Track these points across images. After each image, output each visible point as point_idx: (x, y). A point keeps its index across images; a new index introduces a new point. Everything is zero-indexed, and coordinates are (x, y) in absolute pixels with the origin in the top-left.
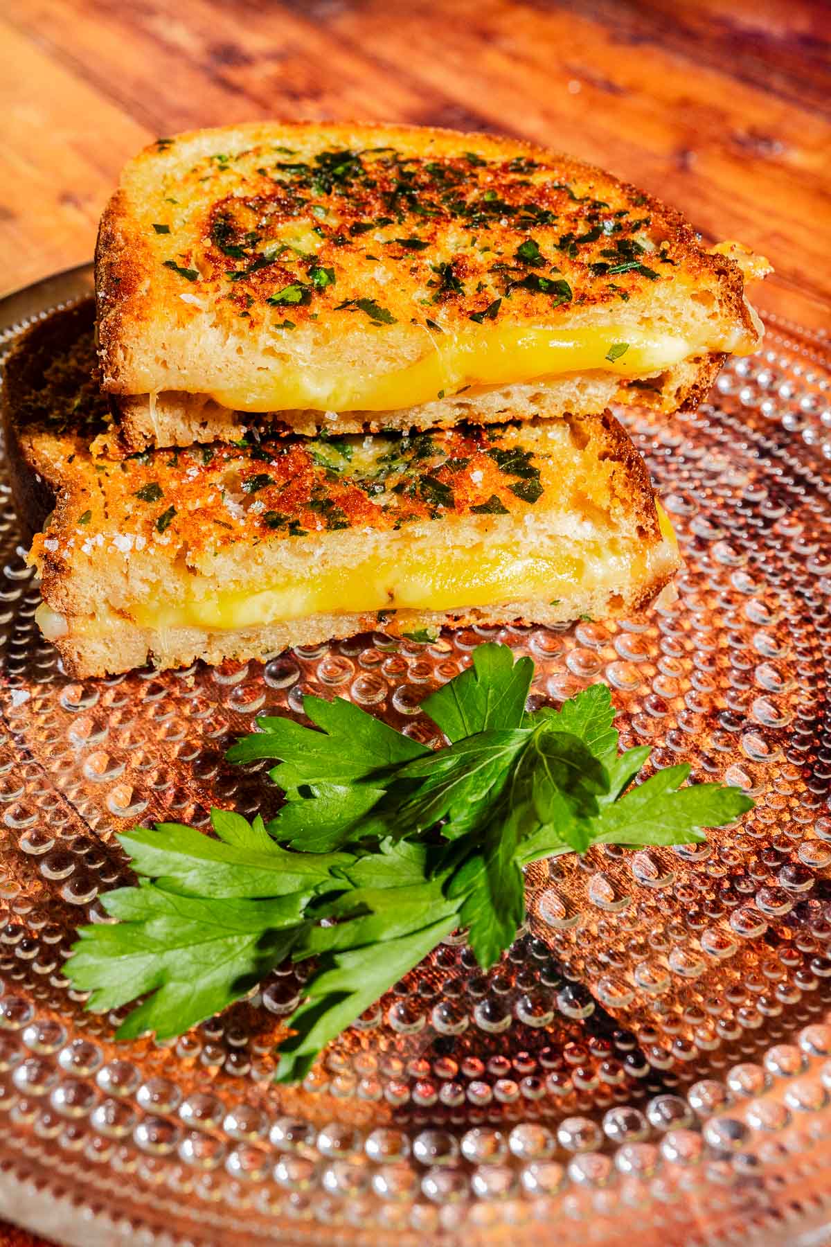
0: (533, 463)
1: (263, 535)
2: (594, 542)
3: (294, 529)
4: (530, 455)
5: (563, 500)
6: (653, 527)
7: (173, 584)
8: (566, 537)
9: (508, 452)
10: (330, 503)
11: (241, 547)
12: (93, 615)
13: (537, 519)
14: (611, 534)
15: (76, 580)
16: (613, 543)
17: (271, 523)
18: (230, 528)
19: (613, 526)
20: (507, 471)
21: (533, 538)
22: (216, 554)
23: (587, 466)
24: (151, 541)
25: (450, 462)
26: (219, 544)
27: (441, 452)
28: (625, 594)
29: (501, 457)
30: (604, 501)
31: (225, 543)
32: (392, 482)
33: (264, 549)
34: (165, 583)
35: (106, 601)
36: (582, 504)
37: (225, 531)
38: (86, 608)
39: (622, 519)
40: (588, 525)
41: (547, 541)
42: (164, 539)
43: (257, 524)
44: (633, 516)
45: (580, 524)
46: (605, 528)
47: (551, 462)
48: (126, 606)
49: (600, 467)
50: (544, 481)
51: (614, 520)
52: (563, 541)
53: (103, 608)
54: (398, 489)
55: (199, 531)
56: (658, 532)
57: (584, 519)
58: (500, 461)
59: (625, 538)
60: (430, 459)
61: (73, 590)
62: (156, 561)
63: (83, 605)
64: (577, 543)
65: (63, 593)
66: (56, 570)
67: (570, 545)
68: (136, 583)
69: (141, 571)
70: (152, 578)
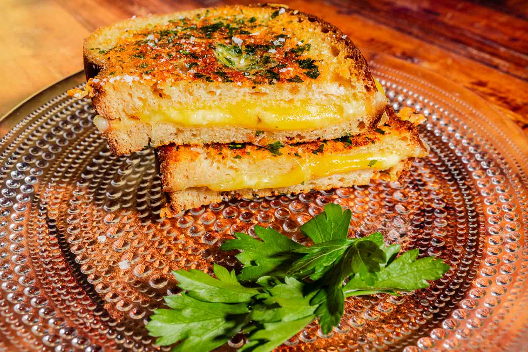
0: (315, 64)
1: (194, 79)
2: (346, 96)
3: (208, 79)
4: (314, 61)
5: (329, 78)
6: (372, 85)
7: (152, 99)
8: (332, 95)
9: (304, 60)
10: (225, 73)
11: (182, 83)
12: (120, 119)
13: (318, 87)
14: (353, 91)
15: (108, 97)
16: (355, 95)
17: (197, 76)
18: (179, 76)
19: (353, 87)
20: (303, 68)
21: (317, 96)
22: (171, 86)
23: (339, 62)
24: (142, 78)
25: (278, 65)
26: (173, 81)
27: (274, 62)
28: (365, 121)
29: (300, 63)
30: (347, 76)
31: (175, 81)
32: (253, 72)
33: (193, 85)
34: (150, 100)
35: (124, 111)
36: (338, 79)
37: (176, 77)
38: (114, 115)
39: (357, 83)
40: (342, 88)
41: (324, 97)
42: (148, 77)
43: (191, 76)
44: (362, 81)
45: (338, 88)
46: (350, 88)
47: (323, 63)
48: (133, 113)
49: (345, 62)
50: (320, 70)
51: (353, 84)
52: (332, 97)
53: (123, 115)
54: (256, 74)
55: (164, 76)
56: (375, 88)
57: (340, 85)
58: (300, 64)
59: (360, 92)
60: (270, 64)
61: (108, 104)
62: (144, 88)
63: (114, 113)
64: (338, 97)
65: (103, 106)
66: (99, 93)
67: (334, 98)
68: (136, 100)
69: (137, 93)
70: (143, 96)
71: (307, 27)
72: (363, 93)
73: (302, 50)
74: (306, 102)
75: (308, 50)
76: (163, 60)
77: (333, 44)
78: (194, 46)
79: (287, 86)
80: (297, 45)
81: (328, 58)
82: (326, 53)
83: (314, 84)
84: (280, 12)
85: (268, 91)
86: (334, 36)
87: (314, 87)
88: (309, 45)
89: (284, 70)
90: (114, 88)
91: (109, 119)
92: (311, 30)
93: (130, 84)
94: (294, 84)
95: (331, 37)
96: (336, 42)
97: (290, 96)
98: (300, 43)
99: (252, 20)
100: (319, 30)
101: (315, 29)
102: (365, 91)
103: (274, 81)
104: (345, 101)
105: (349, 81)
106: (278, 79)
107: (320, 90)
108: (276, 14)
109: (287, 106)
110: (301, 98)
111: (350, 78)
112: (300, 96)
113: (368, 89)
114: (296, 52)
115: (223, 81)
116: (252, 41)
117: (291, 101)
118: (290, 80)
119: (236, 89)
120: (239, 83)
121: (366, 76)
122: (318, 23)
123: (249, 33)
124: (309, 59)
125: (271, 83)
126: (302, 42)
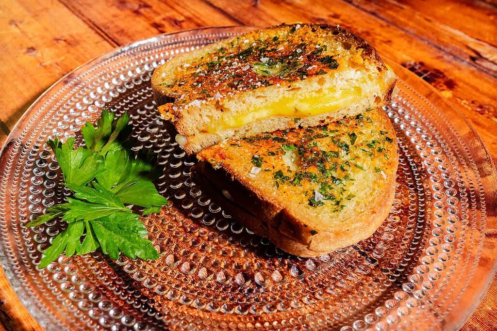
0: (334, 58)
2: (363, 78)
4: (332, 57)
5: (347, 66)
6: (382, 66)
7: (217, 114)
8: (352, 79)
9: (324, 58)
12: (194, 135)
13: (340, 75)
14: (368, 73)
15: (185, 120)
16: (370, 76)
19: (367, 70)
20: (325, 63)
21: (339, 82)
22: (229, 101)
23: (352, 53)
24: (207, 100)
25: (305, 66)
27: (301, 64)
28: (380, 95)
30: (361, 62)
32: (286, 74)
33: (245, 95)
34: (215, 116)
35: (197, 128)
36: (353, 64)
38: (190, 133)
39: (370, 66)
40: (359, 73)
41: (345, 82)
42: (211, 99)
44: (373, 64)
45: (356, 73)
46: (364, 71)
47: (339, 56)
48: (202, 128)
49: (357, 52)
50: (338, 62)
51: (367, 67)
52: (352, 81)
53: (197, 132)
55: (222, 95)
56: (385, 67)
57: (356, 71)
58: (322, 61)
59: (373, 73)
60: (298, 67)
61: (185, 125)
62: (210, 107)
63: (190, 131)
64: (357, 80)
65: (182, 127)
66: (178, 118)
67: (354, 82)
68: (205, 118)
69: (205, 112)
70: (210, 114)
71: (320, 33)
72: (376, 73)
73: (321, 50)
74: (332, 90)
75: (326, 50)
76: (217, 84)
77: (344, 41)
78: (236, 69)
79: (315, 79)
80: (316, 48)
81: (343, 52)
82: (340, 49)
83: (336, 73)
84: (296, 28)
85: (301, 86)
86: (344, 35)
87: (336, 75)
88: (325, 46)
89: (310, 68)
90: (188, 112)
91: (186, 136)
92: (324, 35)
93: (199, 107)
94: (320, 76)
95: (342, 37)
96: (347, 39)
97: (319, 87)
98: (317, 46)
99: (275, 39)
100: (330, 34)
101: (327, 34)
102: (377, 71)
103: (305, 77)
104: (362, 82)
105: (363, 66)
106: (307, 75)
107: (342, 77)
108: (293, 30)
109: (317, 95)
110: (327, 87)
111: (364, 63)
112: (327, 85)
113: (379, 69)
114: (316, 54)
115: (266, 86)
116: (280, 54)
117: (320, 91)
118: (317, 74)
119: (277, 90)
120: (278, 85)
121: (376, 59)
122: (329, 29)
123: (276, 50)
124: (328, 56)
125: (302, 79)
126: (319, 45)
